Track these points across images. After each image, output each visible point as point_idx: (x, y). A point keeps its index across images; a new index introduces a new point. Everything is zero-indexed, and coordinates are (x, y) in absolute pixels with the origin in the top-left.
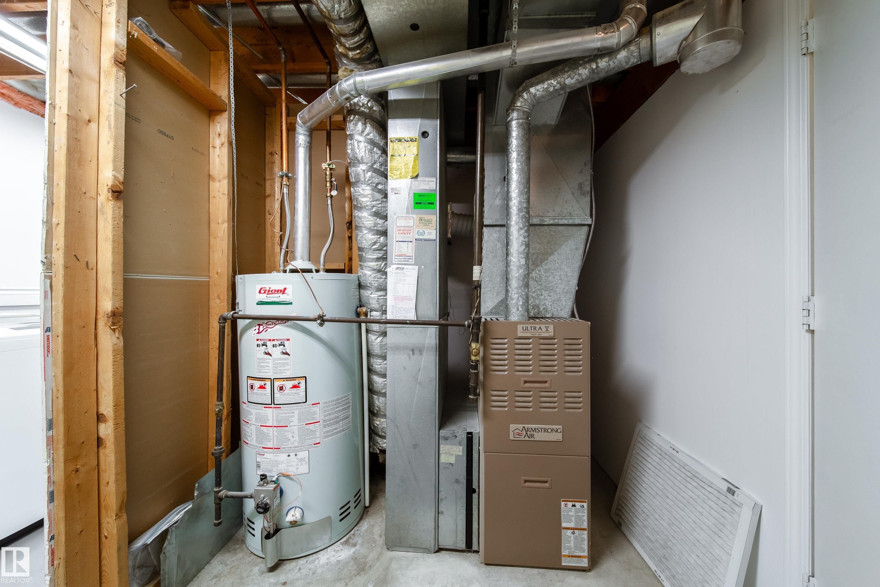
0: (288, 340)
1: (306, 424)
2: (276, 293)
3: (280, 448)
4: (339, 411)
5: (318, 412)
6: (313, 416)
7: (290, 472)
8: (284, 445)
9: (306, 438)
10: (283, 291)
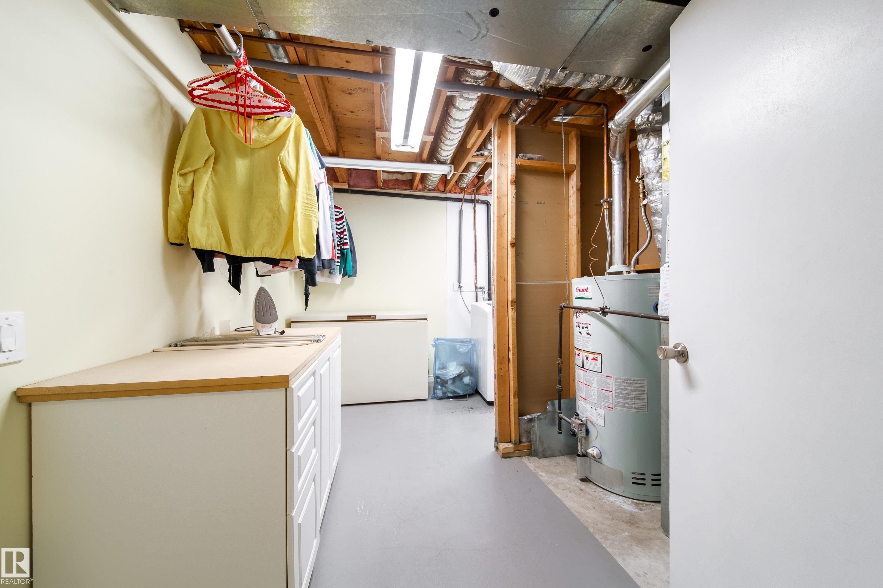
0: (590, 324)
1: (602, 389)
2: (583, 291)
3: (587, 400)
4: (632, 390)
5: (611, 383)
6: (607, 386)
7: (593, 420)
8: (589, 399)
9: (602, 400)
10: (586, 290)
